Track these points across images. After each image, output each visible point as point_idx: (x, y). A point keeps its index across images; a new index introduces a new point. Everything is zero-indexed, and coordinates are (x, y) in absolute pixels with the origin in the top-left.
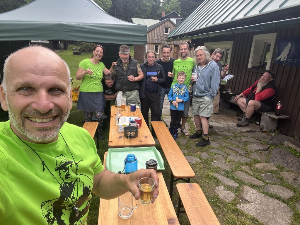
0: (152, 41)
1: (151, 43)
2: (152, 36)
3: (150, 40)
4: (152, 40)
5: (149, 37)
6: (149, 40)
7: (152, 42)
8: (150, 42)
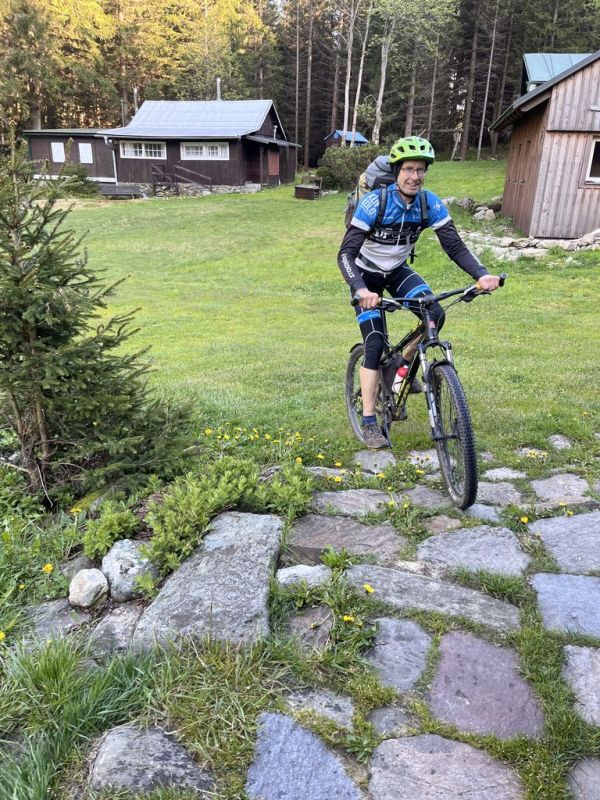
0: (584, 123)
1: (579, 132)
2: (585, 97)
3: (574, 114)
4: (582, 115)
5: (568, 101)
6: (569, 117)
7: (580, 127)
8: (571, 127)
